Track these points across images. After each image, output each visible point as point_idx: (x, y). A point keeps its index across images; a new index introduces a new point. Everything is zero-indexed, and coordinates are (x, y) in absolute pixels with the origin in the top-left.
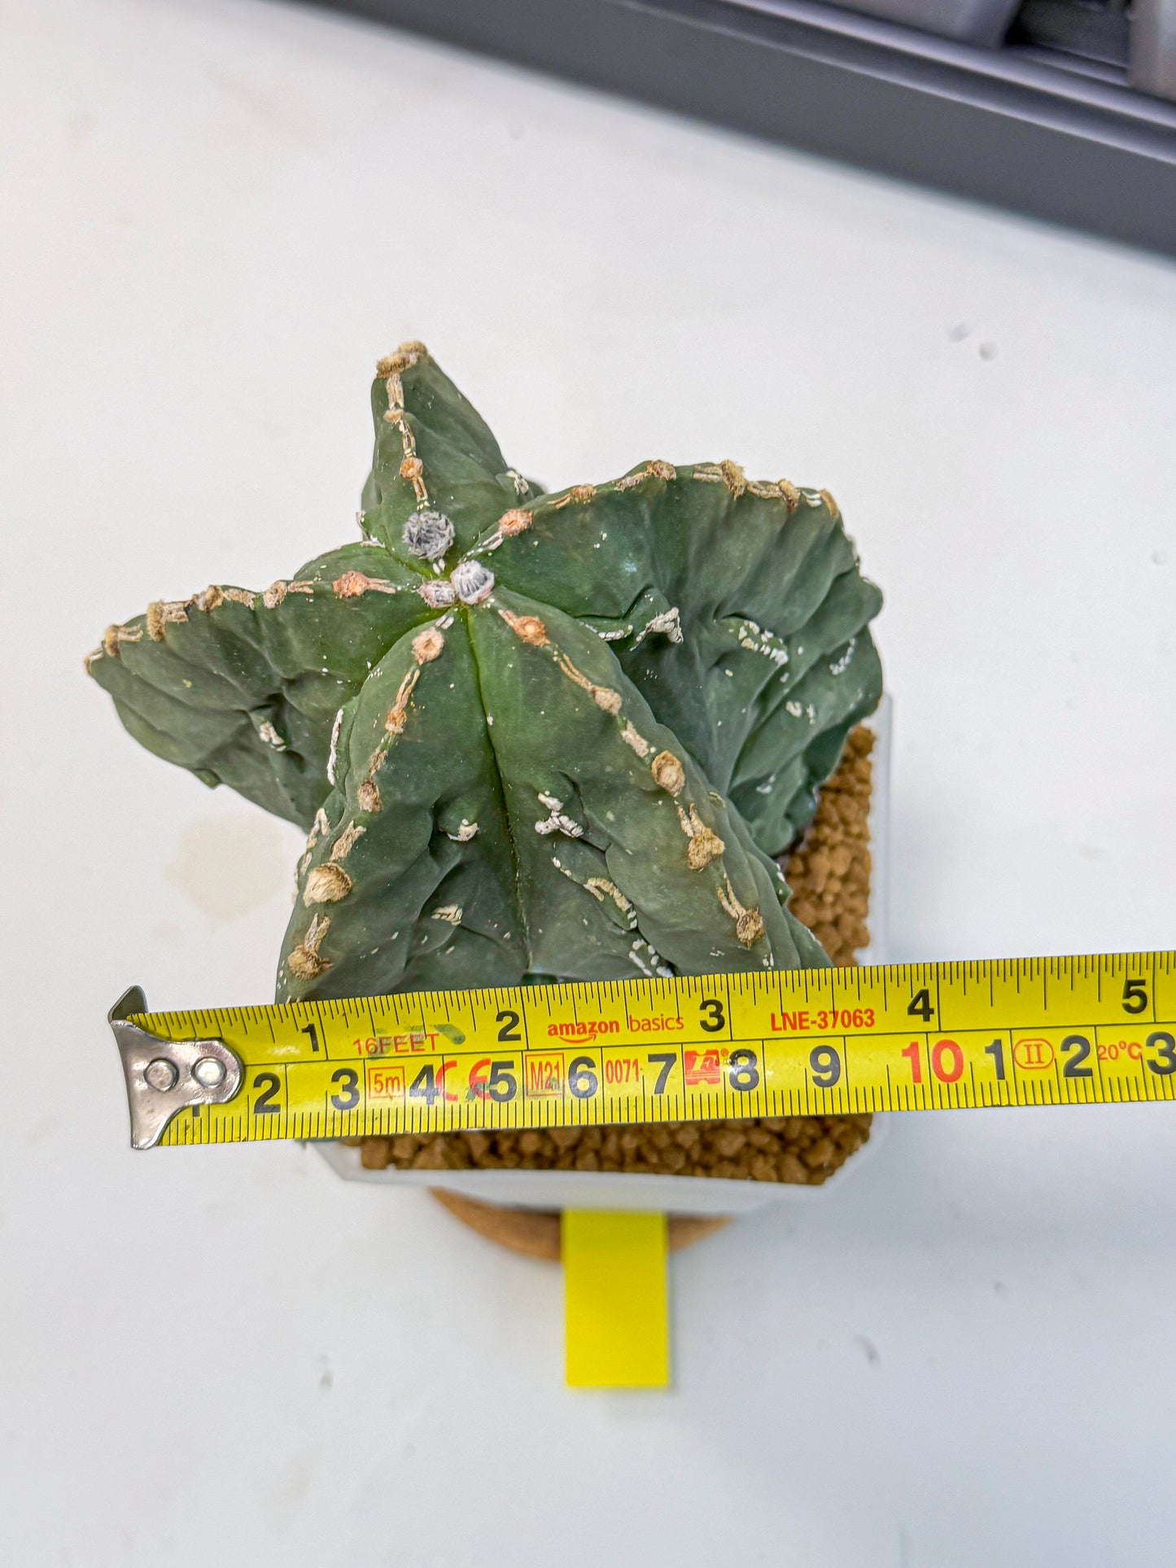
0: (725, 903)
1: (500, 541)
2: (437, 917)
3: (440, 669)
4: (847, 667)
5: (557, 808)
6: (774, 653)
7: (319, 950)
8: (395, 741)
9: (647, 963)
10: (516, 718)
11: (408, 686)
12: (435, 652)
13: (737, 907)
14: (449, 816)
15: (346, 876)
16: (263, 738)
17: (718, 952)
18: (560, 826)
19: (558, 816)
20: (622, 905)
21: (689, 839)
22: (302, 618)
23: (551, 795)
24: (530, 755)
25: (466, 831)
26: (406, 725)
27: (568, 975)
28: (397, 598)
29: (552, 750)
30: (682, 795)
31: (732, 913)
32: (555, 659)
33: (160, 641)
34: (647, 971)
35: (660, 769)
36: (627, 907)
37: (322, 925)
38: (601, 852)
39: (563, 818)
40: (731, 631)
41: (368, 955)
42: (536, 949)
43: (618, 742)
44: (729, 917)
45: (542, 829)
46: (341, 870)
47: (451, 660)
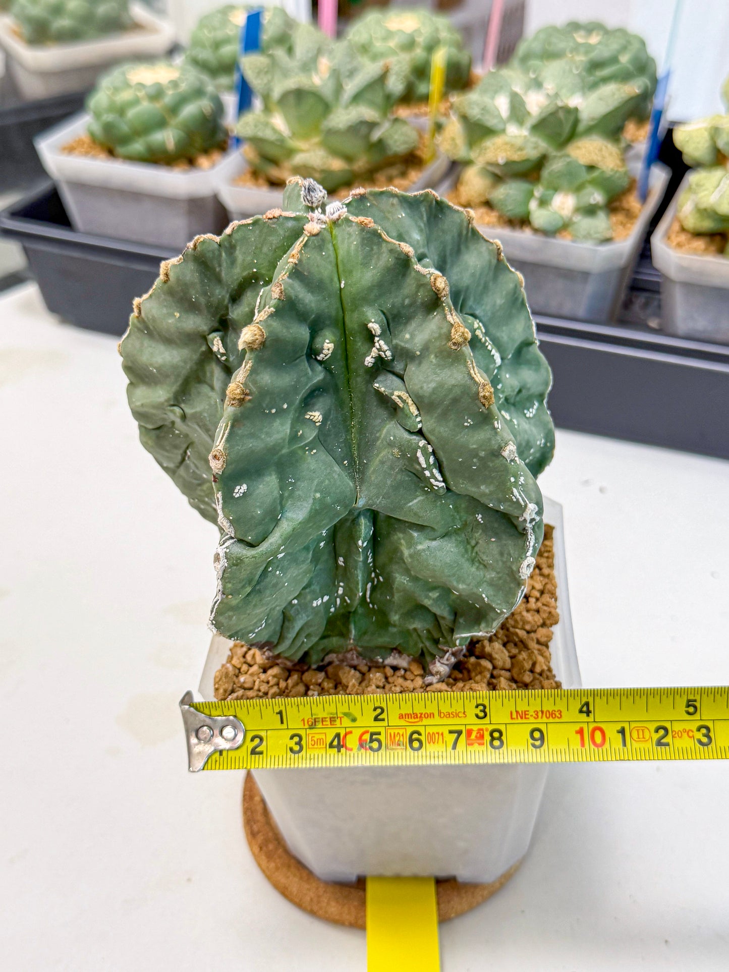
0: (472, 371)
1: (351, 199)
2: (309, 415)
3: (318, 242)
4: (534, 415)
5: (379, 332)
6: (494, 352)
7: (245, 384)
8: (293, 268)
9: (427, 461)
10: (357, 275)
11: (301, 243)
12: (315, 231)
13: (480, 377)
14: (318, 340)
15: (263, 330)
16: (215, 349)
17: (469, 421)
18: (380, 350)
19: (378, 341)
20: (413, 410)
21: (452, 325)
22: (245, 239)
23: (375, 322)
24: (364, 299)
25: (328, 346)
26: (300, 260)
27: (380, 504)
28: (296, 219)
29: (376, 292)
30: (447, 301)
31: (477, 380)
32: (379, 231)
33: (165, 282)
34: (427, 473)
35: (435, 279)
36: (416, 412)
37: (247, 367)
38: (401, 377)
39: (382, 342)
40: (470, 321)
41: (270, 412)
42: (362, 481)
43: (413, 274)
44: (476, 382)
45: (369, 361)
46: (260, 327)
47: (323, 240)
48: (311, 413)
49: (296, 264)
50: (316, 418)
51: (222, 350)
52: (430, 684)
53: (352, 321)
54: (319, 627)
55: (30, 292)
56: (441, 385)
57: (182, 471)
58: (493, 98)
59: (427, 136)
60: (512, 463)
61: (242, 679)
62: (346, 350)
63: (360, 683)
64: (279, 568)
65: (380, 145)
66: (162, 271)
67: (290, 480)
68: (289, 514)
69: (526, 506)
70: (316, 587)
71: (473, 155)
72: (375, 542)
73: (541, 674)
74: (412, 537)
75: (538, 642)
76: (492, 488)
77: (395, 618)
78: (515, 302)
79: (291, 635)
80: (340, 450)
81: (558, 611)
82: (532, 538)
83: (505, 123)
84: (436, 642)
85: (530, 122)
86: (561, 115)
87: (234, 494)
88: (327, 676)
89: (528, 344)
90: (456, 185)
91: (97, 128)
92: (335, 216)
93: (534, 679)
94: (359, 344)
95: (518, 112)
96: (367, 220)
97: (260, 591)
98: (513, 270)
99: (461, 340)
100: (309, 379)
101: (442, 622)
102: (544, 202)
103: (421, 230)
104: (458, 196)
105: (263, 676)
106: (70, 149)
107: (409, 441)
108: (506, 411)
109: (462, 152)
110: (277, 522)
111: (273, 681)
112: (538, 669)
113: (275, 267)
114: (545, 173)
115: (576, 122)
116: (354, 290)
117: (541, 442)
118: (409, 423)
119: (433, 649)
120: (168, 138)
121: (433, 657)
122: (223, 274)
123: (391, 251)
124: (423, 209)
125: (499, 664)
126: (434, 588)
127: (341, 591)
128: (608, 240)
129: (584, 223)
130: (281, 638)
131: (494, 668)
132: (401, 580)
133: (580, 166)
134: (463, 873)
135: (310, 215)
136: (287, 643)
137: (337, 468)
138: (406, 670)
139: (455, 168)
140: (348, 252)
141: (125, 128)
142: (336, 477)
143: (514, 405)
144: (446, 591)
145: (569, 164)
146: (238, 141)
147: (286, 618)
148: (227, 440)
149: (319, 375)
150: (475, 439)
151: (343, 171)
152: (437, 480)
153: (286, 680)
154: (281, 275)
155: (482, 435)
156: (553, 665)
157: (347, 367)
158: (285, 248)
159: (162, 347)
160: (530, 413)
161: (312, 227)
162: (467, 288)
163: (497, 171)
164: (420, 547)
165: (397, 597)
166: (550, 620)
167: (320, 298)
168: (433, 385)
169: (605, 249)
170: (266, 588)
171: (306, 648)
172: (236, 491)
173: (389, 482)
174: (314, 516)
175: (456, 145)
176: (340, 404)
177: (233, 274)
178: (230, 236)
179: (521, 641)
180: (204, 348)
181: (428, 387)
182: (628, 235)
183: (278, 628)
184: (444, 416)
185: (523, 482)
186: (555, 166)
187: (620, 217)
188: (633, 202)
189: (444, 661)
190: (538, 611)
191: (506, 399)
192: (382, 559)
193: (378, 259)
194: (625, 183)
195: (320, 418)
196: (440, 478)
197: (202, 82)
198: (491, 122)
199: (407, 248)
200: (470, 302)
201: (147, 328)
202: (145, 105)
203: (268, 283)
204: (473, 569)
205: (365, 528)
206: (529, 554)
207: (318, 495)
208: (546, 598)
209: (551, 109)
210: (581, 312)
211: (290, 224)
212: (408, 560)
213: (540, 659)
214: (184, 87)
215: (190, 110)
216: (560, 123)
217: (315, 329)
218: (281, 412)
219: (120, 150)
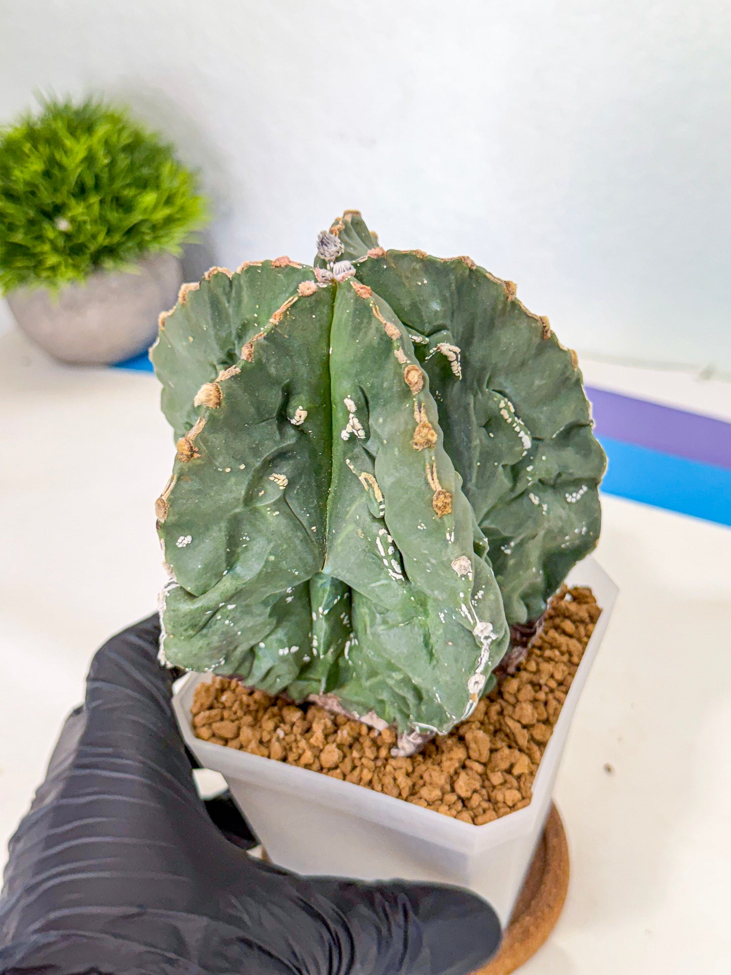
0: (429, 477)
1: (366, 259)
2: (272, 478)
3: (310, 304)
4: (578, 502)
5: (353, 410)
7: (195, 442)
8: (272, 329)
9: (386, 550)
11: (289, 302)
12: (310, 292)
13: (436, 484)
14: (293, 404)
15: (221, 391)
17: (423, 525)
18: (353, 427)
19: (353, 418)
20: (378, 496)
21: (417, 424)
22: (252, 281)
23: (351, 398)
25: (300, 414)
26: (281, 322)
27: (345, 577)
28: (300, 271)
29: (357, 367)
30: (418, 395)
31: (433, 486)
32: (371, 305)
33: (183, 306)
34: (386, 562)
35: (409, 372)
36: (380, 499)
37: (201, 424)
38: (374, 459)
39: (355, 420)
40: (495, 399)
41: (224, 471)
42: (330, 549)
43: (392, 360)
44: (430, 489)
45: (345, 434)
46: (219, 387)
47: (316, 302)
48: (276, 475)
49: (276, 326)
50: (280, 481)
52: (395, 757)
60: (463, 579)
62: (330, 416)
63: (328, 735)
64: (229, 618)
66: (181, 294)
67: (244, 538)
69: (475, 623)
70: (283, 637)
74: (375, 618)
76: (444, 595)
79: (259, 674)
80: (308, 515)
84: (407, 717)
87: (177, 544)
89: (580, 425)
92: (339, 277)
94: (340, 416)
96: (364, 289)
99: (423, 441)
100: (276, 443)
103: (444, 300)
107: (371, 526)
108: (536, 495)
110: (220, 578)
116: (338, 360)
117: (581, 530)
118: (373, 508)
119: (403, 725)
121: (403, 732)
123: (377, 330)
124: (452, 278)
126: (396, 670)
127: (315, 643)
130: (251, 673)
132: (366, 652)
135: (316, 270)
138: (380, 733)
140: (340, 319)
142: (296, 542)
143: (550, 488)
144: (407, 676)
148: (173, 492)
149: (289, 440)
152: (395, 571)
155: (433, 543)
160: (573, 497)
161: (308, 287)
162: (494, 366)
164: (379, 630)
165: (364, 665)
170: (214, 634)
171: (281, 686)
172: (180, 541)
173: (353, 559)
176: (316, 469)
178: (239, 274)
184: (400, 513)
185: (480, 597)
189: (410, 739)
191: (541, 481)
193: (366, 334)
195: (286, 482)
196: (399, 570)
199: (391, 330)
200: (500, 379)
205: (328, 596)
206: (479, 670)
207: (272, 558)
211: (296, 275)
212: (370, 637)
217: (288, 395)
218: (237, 472)
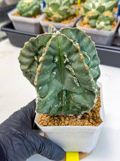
1: (61, 30)
5: (66, 57)
6: (89, 58)
7: (40, 68)
8: (50, 45)
9: (76, 81)
10: (62, 45)
11: (51, 40)
12: (54, 37)
13: (86, 66)
14: (55, 58)
16: (36, 59)
17: (84, 74)
18: (67, 60)
20: (73, 72)
21: (81, 56)
22: (40, 38)
23: (66, 55)
24: (63, 50)
25: (57, 60)
26: (51, 43)
27: (67, 89)
28: (50, 34)
29: (66, 49)
30: (80, 51)
32: (66, 37)
33: (26, 46)
34: (76, 83)
35: (77, 47)
37: (41, 65)
38: (71, 65)
39: (67, 59)
40: (84, 52)
41: (46, 73)
42: (64, 84)
43: (73, 45)
45: (65, 62)
46: (43, 57)
47: (55, 39)
48: (54, 73)
51: (37, 59)
52: (77, 120)
53: (61, 55)
54: (56, 110)
55: (7, 40)
56: (78, 67)
57: (31, 80)
58: (89, 4)
59: (77, 11)
60: (93, 82)
61: (43, 118)
62: (60, 60)
63: (64, 120)
64: (48, 101)
65: (69, 13)
66: (25, 44)
67: (50, 85)
68: (50, 92)
69: (95, 90)
70: (55, 103)
71: (85, 15)
72: (66, 95)
73: (98, 118)
74: (73, 95)
75: (97, 111)
76: (89, 86)
77: (70, 108)
78: (93, 48)
79: (51, 112)
80: (59, 79)
81: (101, 105)
82: (96, 95)
83: (91, 9)
84: (78, 112)
85: (96, 9)
86: (102, 7)
88: (58, 118)
89: (95, 55)
90: (83, 20)
91: (18, 11)
92: (58, 34)
93: (97, 118)
94: (63, 59)
95: (94, 7)
96: (64, 35)
97: (45, 106)
98: (92, 41)
99: (82, 59)
100: (53, 66)
101: (79, 109)
102: (99, 23)
103: (75, 35)
104: (83, 22)
105: (46, 118)
106: (14, 15)
107: (73, 77)
108: (91, 68)
109: (83, 14)
110: (47, 93)
111: (48, 119)
112: (97, 116)
113: (46, 44)
114: (99, 18)
115: (104, 8)
116: (62, 49)
117: (98, 74)
118: (73, 74)
119: (78, 114)
120: (31, 12)
121: (78, 115)
122: (37, 45)
123: (69, 41)
124: (75, 31)
125: (90, 116)
126: (78, 103)
127: (60, 103)
128: (110, 30)
129: (106, 27)
130: (49, 112)
131: (89, 116)
132: (71, 102)
133: (105, 17)
134: (84, 151)
135: (53, 34)
136: (51, 113)
137: (59, 82)
138: (73, 117)
139: (82, 17)
140: (60, 41)
141: (23, 11)
142: (59, 84)
143: (93, 67)
144: (80, 104)
145: (103, 16)
146: (43, 13)
147: (50, 109)
148: (37, 79)
149: (55, 65)
150: (85, 78)
151: (62, 18)
153: (51, 118)
154: (47, 46)
155: (87, 77)
156: (100, 115)
157: (61, 63)
158: (48, 40)
159: (26, 59)
160: (96, 68)
161: (53, 36)
162: (84, 46)
163: (90, 18)
164: (75, 96)
165: (71, 105)
166: (100, 106)
167: (55, 50)
168: (77, 67)
169: (110, 32)
170: (46, 105)
171: (54, 113)
172: (39, 88)
173: (69, 85)
174: (54, 92)
175: (82, 13)
176: (59, 70)
177: (38, 45)
178: (38, 38)
179: (94, 111)
180: (33, 59)
181: (76, 68)
182: (114, 29)
183: (49, 110)
184: (79, 73)
186: (101, 17)
187: (112, 26)
188: (115, 23)
189: (80, 116)
190: (97, 105)
191: (91, 66)
192: (68, 98)
193: (66, 42)
194: (113, 19)
195: (56, 73)
196: (79, 84)
197: (37, 2)
198: (89, 9)
199: (72, 40)
200: (84, 49)
201: (23, 55)
202: (27, 7)
203: (45, 47)
204: (85, 101)
205: (64, 93)
206: (96, 98)
207: (55, 88)
208: (99, 102)
209: (100, 6)
210: (105, 43)
211: (49, 35)
212: (73, 99)
213: (98, 114)
214: (34, 3)
215: (35, 7)
216: (101, 9)
217: (54, 57)
218: (48, 73)
219: (23, 15)
